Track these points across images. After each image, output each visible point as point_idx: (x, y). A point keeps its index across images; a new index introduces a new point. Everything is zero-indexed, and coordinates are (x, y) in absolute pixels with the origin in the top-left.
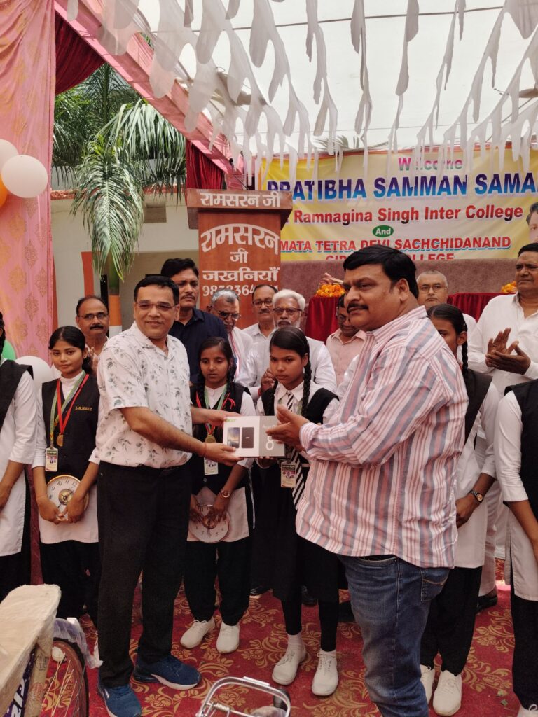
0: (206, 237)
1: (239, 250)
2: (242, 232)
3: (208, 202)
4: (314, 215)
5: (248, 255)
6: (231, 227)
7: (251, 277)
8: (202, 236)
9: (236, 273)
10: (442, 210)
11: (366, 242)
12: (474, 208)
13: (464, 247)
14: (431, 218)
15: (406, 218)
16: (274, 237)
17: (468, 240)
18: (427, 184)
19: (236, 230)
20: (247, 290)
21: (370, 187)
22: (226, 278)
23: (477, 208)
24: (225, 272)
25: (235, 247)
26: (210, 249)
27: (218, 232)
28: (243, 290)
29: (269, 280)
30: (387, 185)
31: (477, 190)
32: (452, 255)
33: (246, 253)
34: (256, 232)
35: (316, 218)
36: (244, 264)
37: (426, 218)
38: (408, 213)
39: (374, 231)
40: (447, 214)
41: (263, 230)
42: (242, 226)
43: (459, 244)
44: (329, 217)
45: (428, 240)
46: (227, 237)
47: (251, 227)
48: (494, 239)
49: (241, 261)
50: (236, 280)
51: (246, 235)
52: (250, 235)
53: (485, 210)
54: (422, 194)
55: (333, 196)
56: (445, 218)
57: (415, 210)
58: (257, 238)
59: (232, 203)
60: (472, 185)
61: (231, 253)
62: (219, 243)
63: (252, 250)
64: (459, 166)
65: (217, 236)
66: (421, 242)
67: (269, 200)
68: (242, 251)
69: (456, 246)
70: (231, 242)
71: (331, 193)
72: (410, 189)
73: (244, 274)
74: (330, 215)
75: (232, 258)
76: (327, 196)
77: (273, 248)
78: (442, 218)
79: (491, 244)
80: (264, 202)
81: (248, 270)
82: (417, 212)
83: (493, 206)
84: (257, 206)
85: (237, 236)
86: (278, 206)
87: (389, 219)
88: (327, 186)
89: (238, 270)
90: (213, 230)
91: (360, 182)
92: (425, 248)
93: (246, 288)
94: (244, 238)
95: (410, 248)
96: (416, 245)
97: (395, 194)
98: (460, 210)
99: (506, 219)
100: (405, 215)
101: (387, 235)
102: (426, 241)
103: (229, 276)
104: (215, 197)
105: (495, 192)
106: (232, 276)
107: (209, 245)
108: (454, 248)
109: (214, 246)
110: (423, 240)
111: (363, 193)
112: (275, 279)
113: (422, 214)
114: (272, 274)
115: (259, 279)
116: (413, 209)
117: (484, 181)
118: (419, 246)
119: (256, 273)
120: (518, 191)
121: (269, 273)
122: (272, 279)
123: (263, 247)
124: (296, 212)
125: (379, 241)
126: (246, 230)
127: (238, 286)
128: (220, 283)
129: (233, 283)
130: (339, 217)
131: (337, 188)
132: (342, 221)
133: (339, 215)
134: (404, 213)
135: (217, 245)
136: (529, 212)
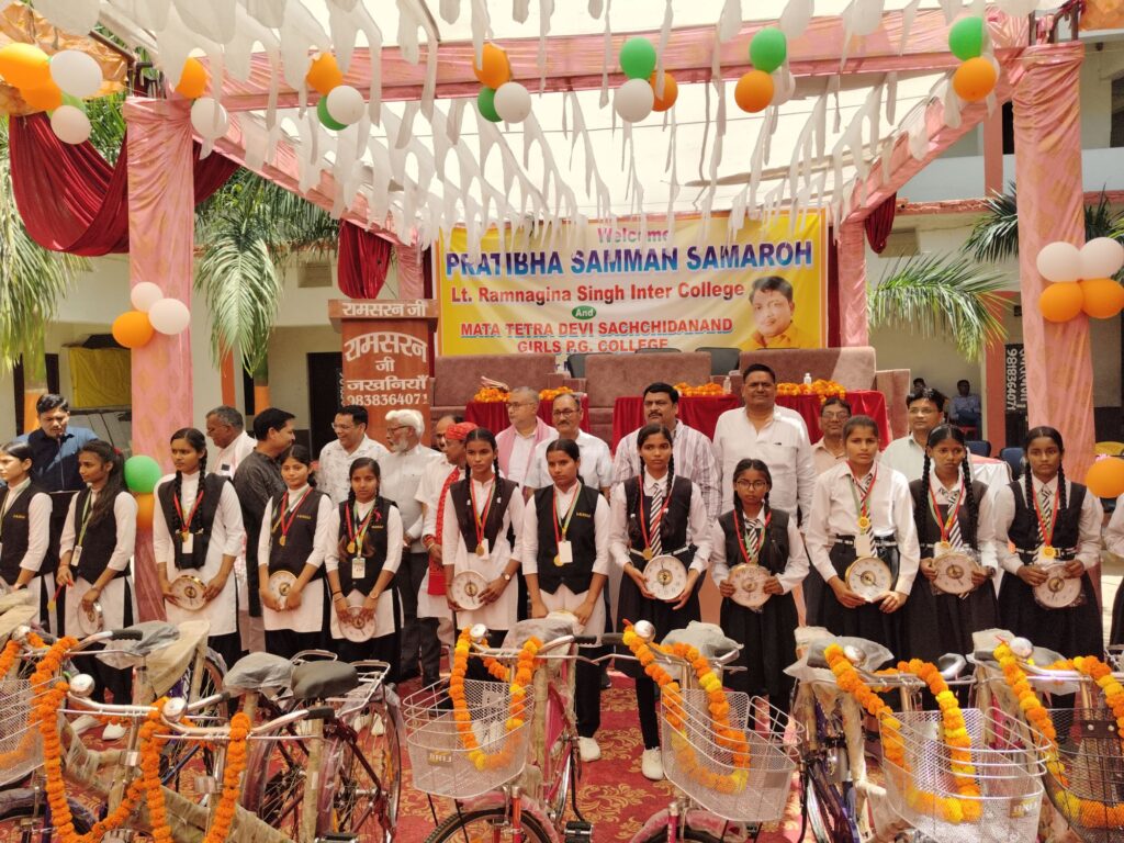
0: (349, 346)
1: (385, 358)
2: (388, 341)
3: (350, 312)
4: (502, 294)
5: (394, 363)
6: (376, 335)
7: (399, 386)
8: (346, 345)
9: (382, 382)
10: (650, 289)
12: (687, 286)
13: (679, 331)
14: (639, 297)
15: (611, 296)
16: (421, 345)
17: (683, 322)
18: (631, 258)
19: (382, 339)
20: (394, 400)
21: (566, 262)
22: (372, 387)
23: (691, 287)
24: (371, 382)
25: (381, 355)
27: (363, 341)
28: (390, 400)
29: (418, 389)
30: (586, 260)
31: (689, 264)
32: (666, 340)
33: (392, 362)
34: (402, 340)
35: (504, 296)
36: (391, 373)
37: (633, 297)
38: (611, 291)
39: (574, 312)
40: (657, 293)
41: (409, 338)
42: (388, 335)
43: (673, 328)
44: (520, 295)
45: (637, 323)
46: (372, 346)
47: (397, 335)
48: (713, 322)
49: (388, 370)
50: (383, 389)
51: (392, 343)
52: (396, 343)
53: (700, 287)
54: (626, 269)
55: (525, 271)
56: (655, 297)
57: (619, 288)
58: (404, 346)
59: (375, 312)
60: (683, 260)
61: (377, 362)
62: (364, 352)
63: (398, 358)
65: (361, 345)
66: (629, 325)
67: (414, 309)
68: (388, 359)
69: (670, 330)
70: (376, 351)
71: (521, 268)
72: (613, 264)
73: (391, 383)
74: (522, 293)
75: (378, 367)
76: (518, 272)
77: (421, 357)
78: (651, 296)
79: (710, 327)
80: (409, 310)
81: (395, 378)
82: (622, 291)
83: (709, 284)
84: (402, 315)
85: (383, 344)
86: (424, 315)
87: (591, 299)
88: (516, 260)
89: (384, 378)
90: (358, 339)
91: (555, 256)
92: (634, 333)
93: (393, 397)
94: (390, 346)
95: (616, 332)
96: (623, 329)
97: (596, 270)
98: (671, 288)
99: (726, 298)
100: (609, 295)
101: (589, 317)
102: (634, 324)
103: (375, 385)
104: (357, 307)
105: (711, 266)
106: (379, 385)
107: (353, 354)
108: (667, 332)
109: (358, 355)
110: (631, 323)
111: (559, 267)
112: (424, 387)
113: (628, 293)
114: (421, 382)
115: (406, 387)
116: (617, 287)
117: (697, 254)
118: (626, 331)
119: (403, 381)
120: (737, 265)
121: (418, 382)
122: (421, 387)
123: (411, 355)
124: (481, 289)
125: (580, 324)
126: (392, 338)
127: (384, 396)
128: (366, 392)
129: (380, 392)
130: (532, 295)
131: (529, 262)
132: (536, 300)
133: (532, 293)
134: (607, 291)
135: (361, 353)
136: (751, 290)
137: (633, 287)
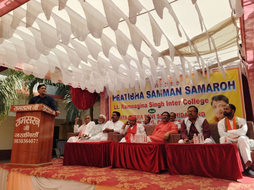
0: (17, 121)
3: (16, 109)
7: (29, 136)
9: (25, 134)
12: (186, 100)
14: (169, 105)
15: (160, 105)
16: (38, 120)
18: (166, 92)
19: (27, 118)
24: (21, 134)
25: (26, 124)
29: (35, 137)
30: (151, 93)
31: (186, 93)
35: (128, 107)
39: (149, 111)
40: (175, 103)
41: (35, 118)
43: (182, 116)
44: (133, 106)
46: (24, 121)
47: (31, 117)
49: (27, 130)
53: (191, 101)
57: (162, 102)
59: (23, 109)
60: (184, 91)
61: (24, 127)
62: (21, 123)
64: (178, 84)
65: (21, 120)
68: (28, 126)
72: (160, 94)
76: (131, 99)
78: (173, 105)
83: (194, 99)
85: (27, 121)
86: (37, 109)
87: (153, 106)
88: (131, 95)
91: (142, 93)
97: (154, 97)
98: (180, 102)
99: (202, 104)
101: (153, 113)
107: (18, 124)
111: (143, 97)
114: (36, 134)
117: (189, 89)
119: (31, 134)
120: (205, 92)
124: (122, 105)
125: (151, 115)
128: (19, 138)
129: (23, 138)
131: (134, 96)
132: (137, 108)
133: (136, 105)
134: (158, 103)
136: (212, 101)
137: (167, 102)
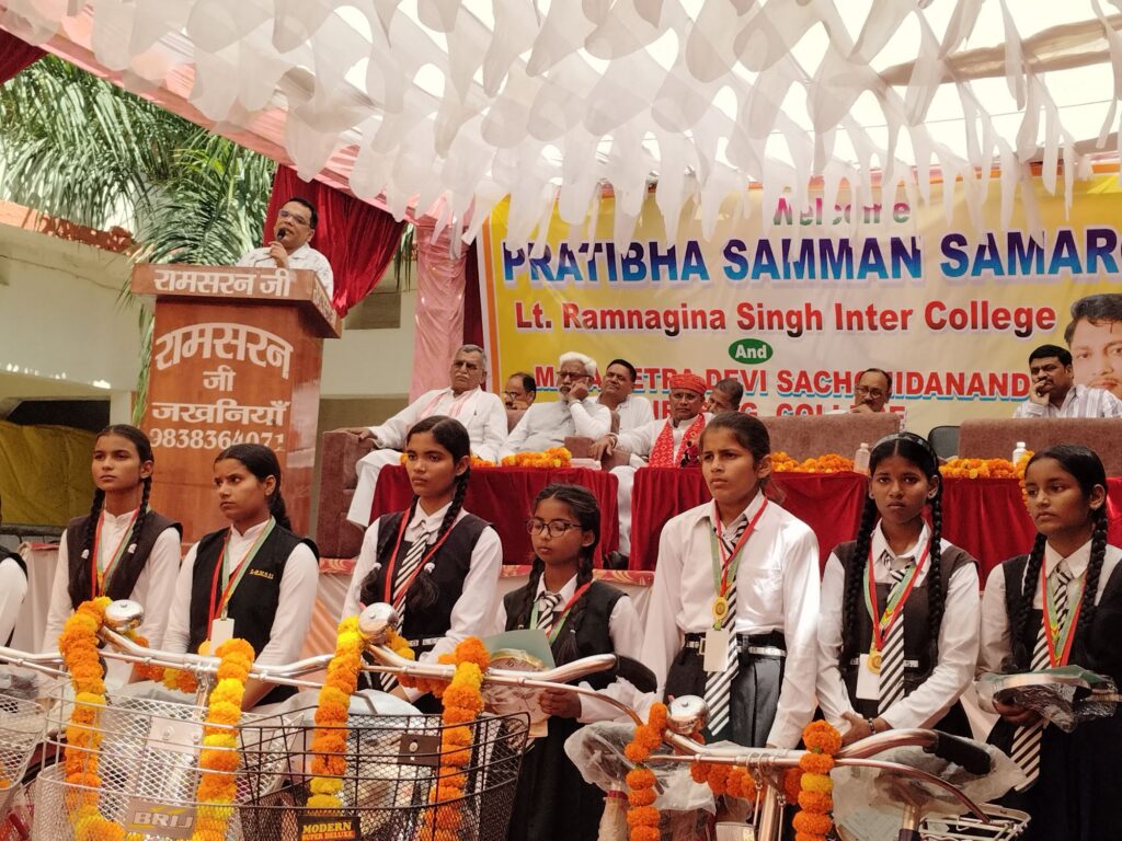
0: (163, 345)
1: (220, 368)
2: (228, 338)
3: (165, 284)
5: (234, 377)
6: (209, 327)
7: (237, 418)
8: (159, 342)
9: (210, 408)
10: (871, 312)
11: (716, 372)
12: (942, 307)
13: (927, 392)
15: (798, 324)
16: (283, 348)
17: (934, 376)
18: (834, 254)
19: (218, 334)
20: (228, 440)
21: (715, 261)
22: (192, 416)
24: (192, 407)
25: (214, 362)
26: (169, 364)
27: (187, 337)
28: (221, 439)
29: (269, 423)
30: (750, 255)
31: (946, 268)
32: (902, 409)
33: (232, 374)
34: (253, 339)
35: (608, 318)
36: (226, 394)
37: (839, 327)
38: (799, 314)
39: (733, 350)
40: (883, 320)
41: (264, 335)
42: (228, 327)
43: (915, 386)
44: (635, 318)
45: (848, 374)
46: (201, 346)
47: (244, 329)
48: (993, 378)
49: (222, 388)
50: (210, 420)
51: (234, 342)
52: (241, 343)
53: (969, 312)
54: (825, 276)
55: (641, 274)
56: (880, 327)
57: (813, 309)
58: (253, 349)
59: (206, 287)
60: (933, 259)
61: (206, 373)
62: (187, 355)
63: (242, 369)
64: (901, 216)
65: (183, 343)
66: (832, 377)
67: (272, 284)
68: (225, 370)
69: (910, 390)
70: (207, 354)
71: (634, 269)
72: (799, 265)
73: (226, 410)
74: (638, 313)
75: (206, 382)
76: (627, 276)
77: (281, 368)
78: (873, 327)
79: (987, 388)
80: (262, 286)
81: (233, 404)
82: (818, 314)
83: (985, 304)
84: (250, 293)
85: (219, 344)
86: (286, 295)
87: (761, 327)
89: (215, 403)
90: (178, 333)
91: (693, 248)
92: (843, 392)
93: (226, 435)
94: (230, 348)
95: (810, 390)
96: (823, 384)
97: (768, 275)
98: (910, 312)
99: (1019, 334)
100: (794, 320)
101: (758, 361)
102: (842, 376)
103: (198, 414)
105: (987, 272)
106: (204, 414)
107: (169, 357)
108: (904, 393)
109: (176, 360)
110: (836, 374)
111: (702, 270)
112: (279, 422)
113: (829, 319)
114: (275, 413)
115: (250, 420)
116: (808, 306)
117: (962, 248)
118: (828, 388)
119: (246, 409)
120: (1040, 271)
121: (270, 411)
122: (274, 421)
123: (263, 364)
124: (567, 306)
125: (743, 373)
126: (236, 334)
127: (212, 433)
128: (181, 424)
129: (204, 426)
130: (657, 318)
131: (646, 259)
132: (664, 328)
133: (656, 313)
134: (790, 313)
135: (182, 358)
136: (1070, 319)
137: (838, 307)
